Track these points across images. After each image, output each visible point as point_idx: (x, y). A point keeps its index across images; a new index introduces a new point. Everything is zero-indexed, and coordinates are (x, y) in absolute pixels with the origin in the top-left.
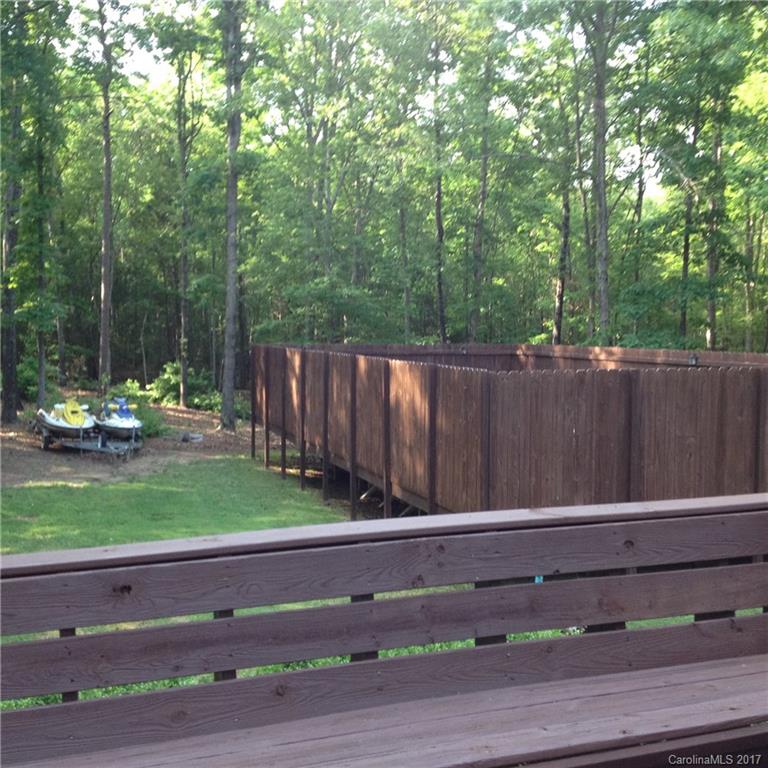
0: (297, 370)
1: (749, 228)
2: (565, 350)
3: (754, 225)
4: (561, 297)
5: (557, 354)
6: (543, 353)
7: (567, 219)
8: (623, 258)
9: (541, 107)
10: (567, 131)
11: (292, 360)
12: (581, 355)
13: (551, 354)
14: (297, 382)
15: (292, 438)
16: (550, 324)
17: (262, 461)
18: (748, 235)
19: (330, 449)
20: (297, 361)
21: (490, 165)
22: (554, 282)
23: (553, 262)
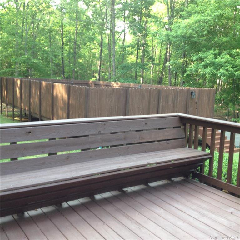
0: (19, 85)
1: (152, 49)
2: (104, 83)
3: (154, 48)
4: (100, 67)
5: (102, 84)
6: (97, 83)
7: (102, 42)
8: (119, 56)
9: (94, 6)
10: (102, 15)
11: (17, 82)
12: (109, 84)
13: (100, 84)
14: (19, 89)
15: (17, 108)
16: (97, 75)
17: (5, 115)
18: (152, 51)
19: (31, 110)
20: (19, 82)
21: (78, 23)
22: (98, 62)
23: (98, 55)
